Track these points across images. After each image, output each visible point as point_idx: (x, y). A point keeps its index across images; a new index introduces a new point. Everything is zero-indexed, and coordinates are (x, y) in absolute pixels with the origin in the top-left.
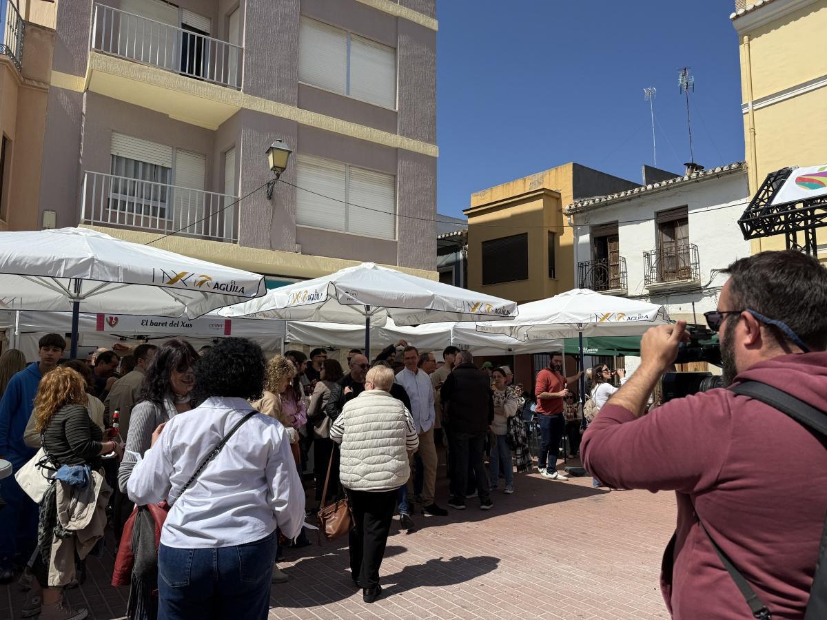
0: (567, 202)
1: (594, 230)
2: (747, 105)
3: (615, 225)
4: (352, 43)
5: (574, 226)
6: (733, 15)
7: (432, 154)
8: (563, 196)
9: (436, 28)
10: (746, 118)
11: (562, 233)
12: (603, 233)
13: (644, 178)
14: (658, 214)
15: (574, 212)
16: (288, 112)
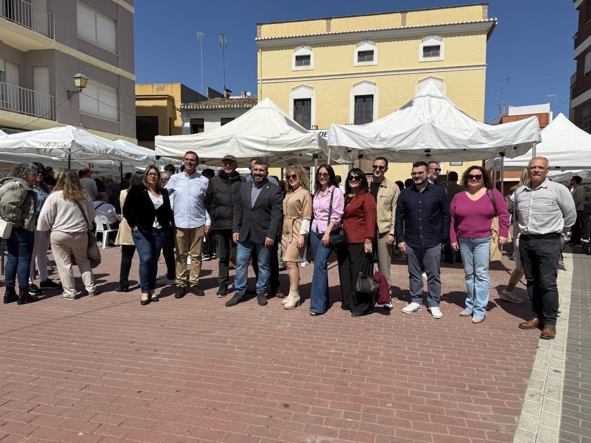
0: (178, 104)
1: (192, 121)
2: (259, 80)
3: (203, 120)
4: (97, 15)
5: (182, 117)
6: (256, 39)
7: (133, 80)
8: (175, 100)
9: (133, 12)
10: (259, 86)
11: (176, 119)
12: (196, 123)
13: (207, 94)
14: (222, 119)
15: (181, 110)
16: (74, 53)
